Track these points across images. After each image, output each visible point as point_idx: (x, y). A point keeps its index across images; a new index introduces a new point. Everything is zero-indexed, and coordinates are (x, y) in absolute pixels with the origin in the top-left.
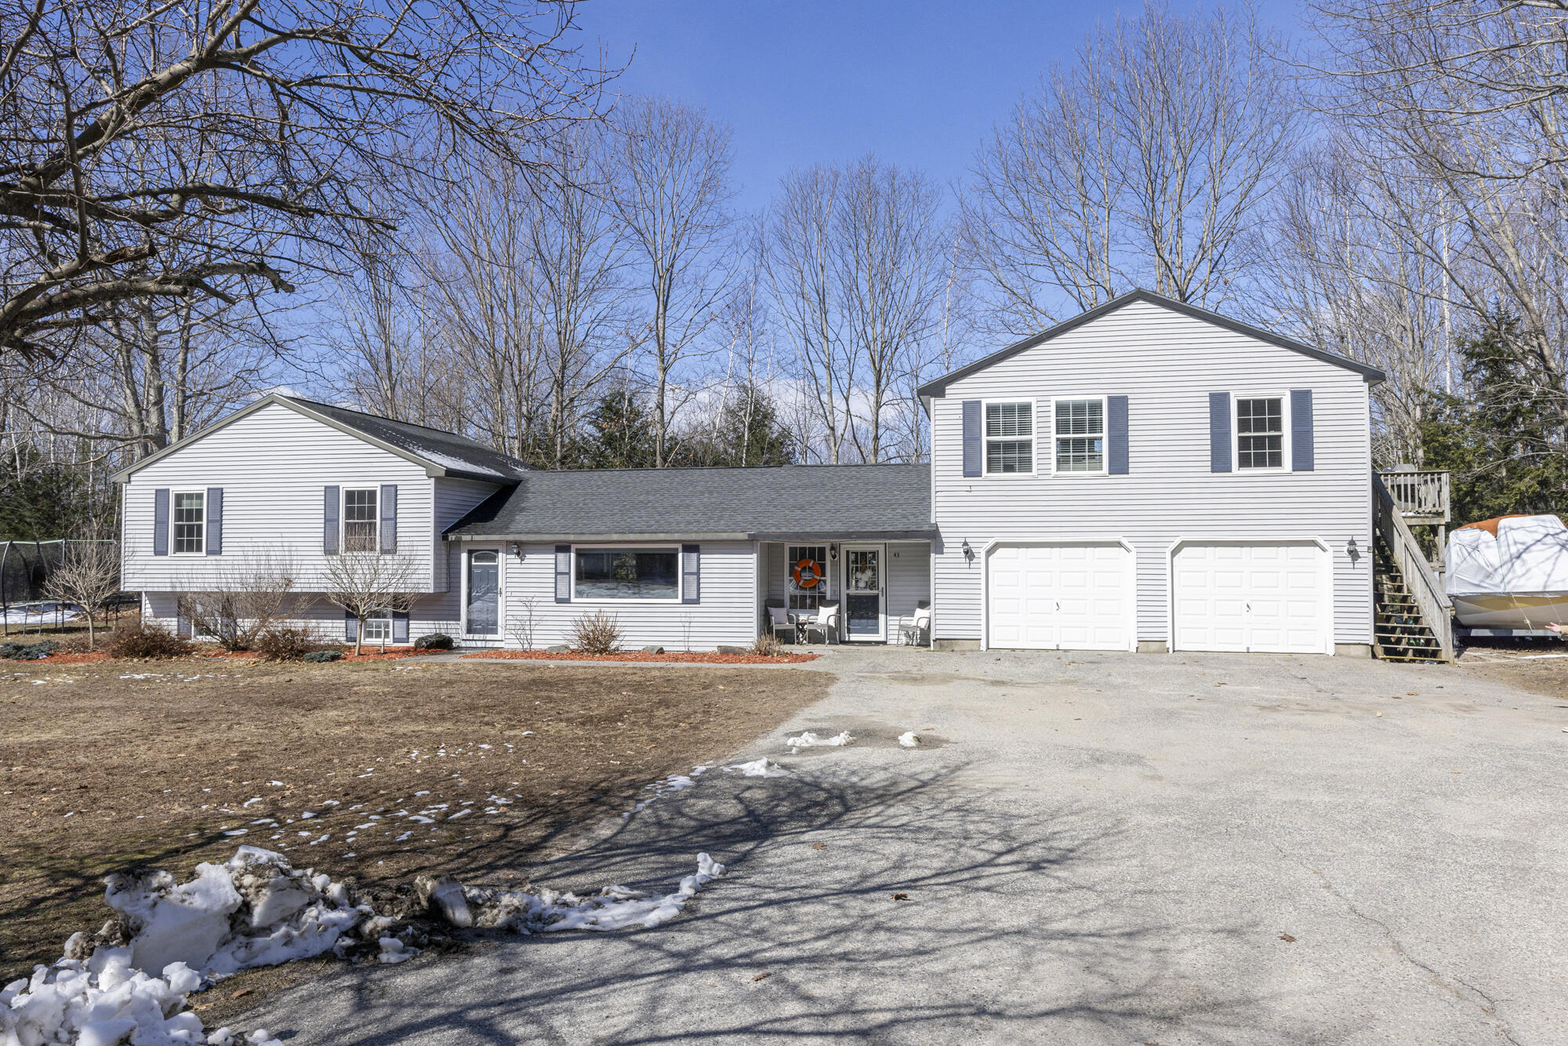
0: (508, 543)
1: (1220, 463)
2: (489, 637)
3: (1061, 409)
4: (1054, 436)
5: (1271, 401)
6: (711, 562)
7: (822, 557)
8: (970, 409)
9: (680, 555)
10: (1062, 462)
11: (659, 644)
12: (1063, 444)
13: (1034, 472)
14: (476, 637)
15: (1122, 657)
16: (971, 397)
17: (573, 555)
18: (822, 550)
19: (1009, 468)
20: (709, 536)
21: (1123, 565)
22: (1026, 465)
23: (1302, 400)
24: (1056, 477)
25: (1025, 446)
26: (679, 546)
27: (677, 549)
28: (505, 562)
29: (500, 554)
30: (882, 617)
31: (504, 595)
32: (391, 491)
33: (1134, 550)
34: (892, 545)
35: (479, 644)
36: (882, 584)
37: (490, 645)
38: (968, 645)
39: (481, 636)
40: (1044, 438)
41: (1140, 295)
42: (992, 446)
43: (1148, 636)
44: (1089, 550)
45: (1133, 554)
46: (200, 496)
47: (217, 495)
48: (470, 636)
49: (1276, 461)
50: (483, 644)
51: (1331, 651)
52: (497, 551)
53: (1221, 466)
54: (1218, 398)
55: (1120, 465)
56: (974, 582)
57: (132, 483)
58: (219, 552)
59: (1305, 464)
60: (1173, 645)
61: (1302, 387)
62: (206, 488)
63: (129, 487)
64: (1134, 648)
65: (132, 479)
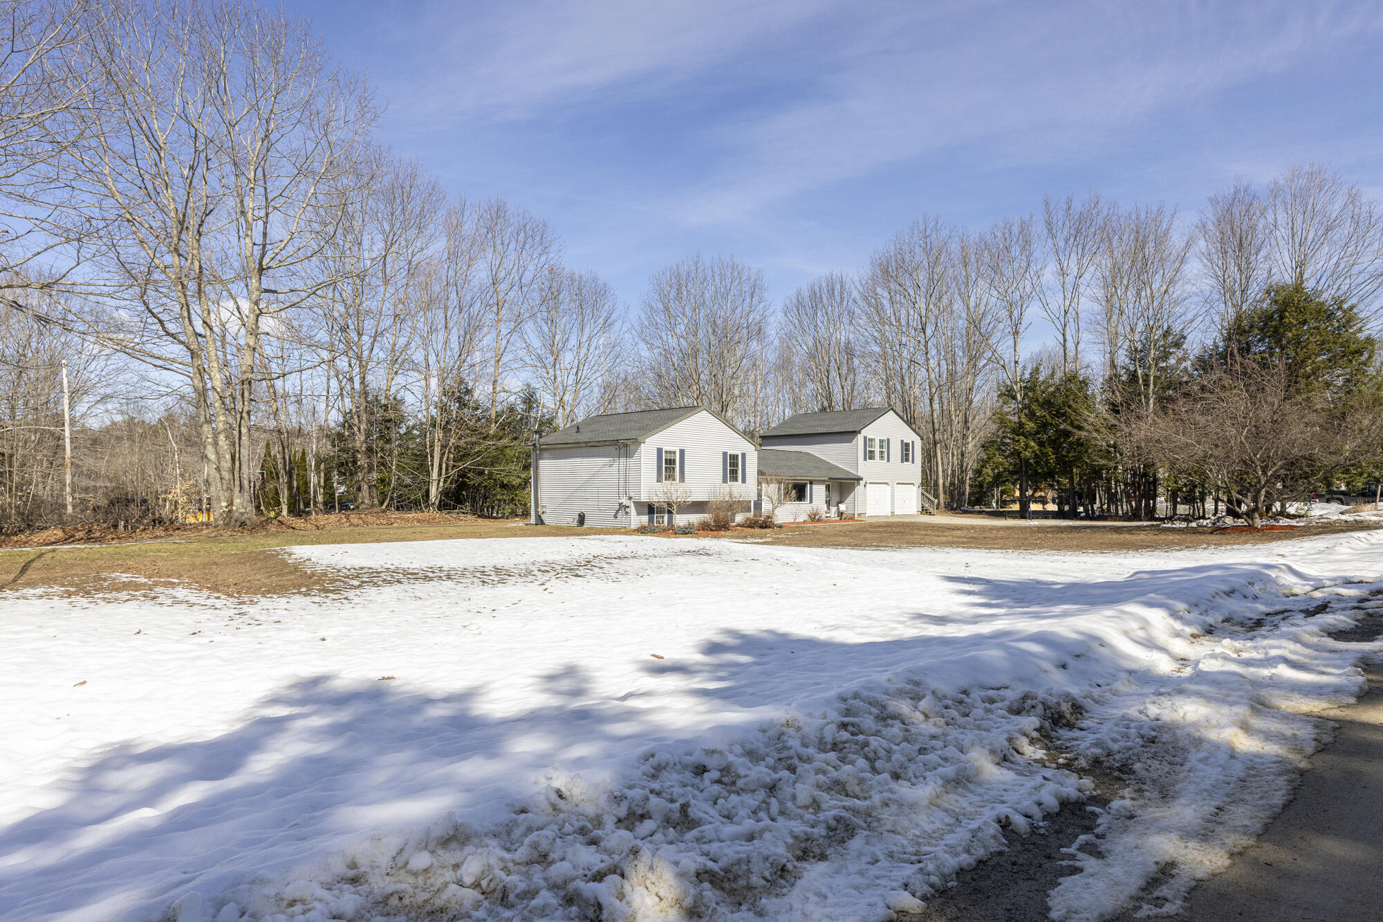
4: (879, 450)
5: (908, 443)
8: (865, 439)
9: (808, 486)
10: (880, 457)
13: (876, 460)
17: (782, 485)
19: (871, 459)
22: (874, 458)
23: (913, 443)
24: (879, 462)
25: (874, 452)
26: (808, 482)
42: (869, 451)
44: (883, 485)
46: (675, 453)
47: (682, 453)
53: (902, 462)
54: (902, 441)
55: (888, 461)
56: (865, 495)
57: (646, 443)
58: (683, 481)
59: (913, 462)
60: (895, 513)
61: (913, 440)
62: (678, 449)
63: (644, 446)
64: (890, 514)
65: (646, 441)
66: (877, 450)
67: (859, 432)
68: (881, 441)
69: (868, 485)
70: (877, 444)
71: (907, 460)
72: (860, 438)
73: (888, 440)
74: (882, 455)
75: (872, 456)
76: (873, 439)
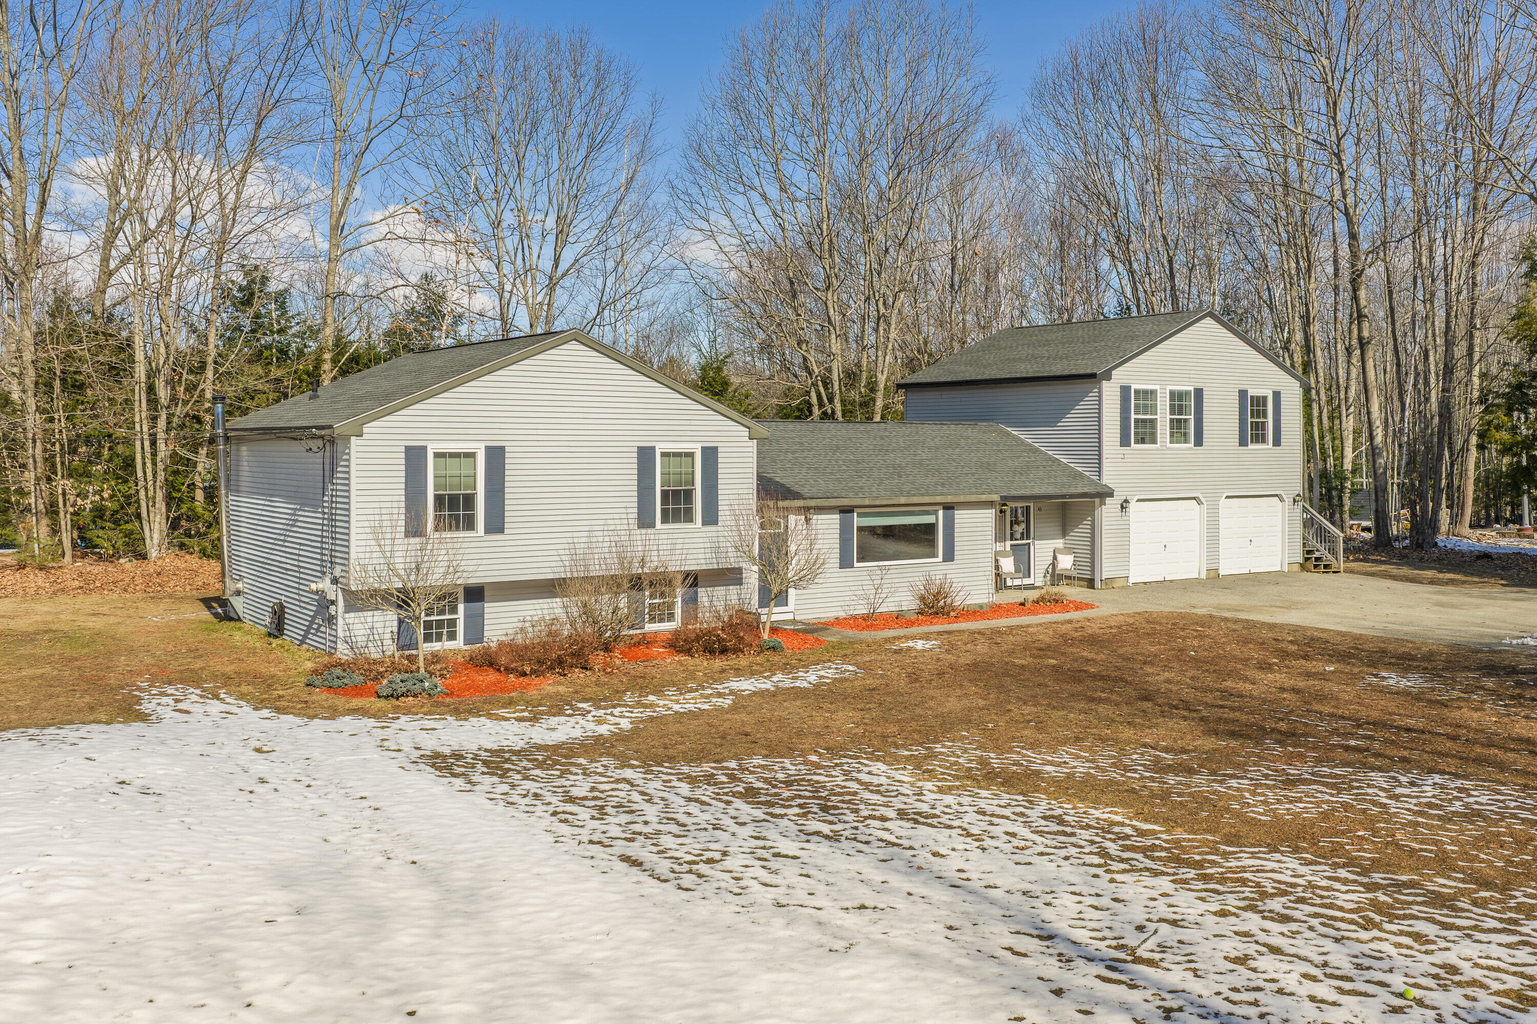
0: (797, 508)
3: (1172, 393)
4: (1168, 417)
5: (1264, 398)
6: (961, 519)
8: (1125, 392)
9: (940, 517)
10: (1172, 437)
12: (1172, 420)
13: (1158, 445)
16: (1125, 382)
17: (855, 519)
19: (1144, 441)
21: (1197, 515)
22: (1153, 439)
23: (1277, 396)
24: (1169, 449)
25: (1153, 423)
26: (941, 508)
27: (937, 511)
28: (794, 527)
30: (1032, 563)
32: (711, 456)
33: (1205, 504)
34: (1039, 505)
36: (1032, 535)
38: (1121, 582)
41: (1209, 313)
42: (1136, 421)
43: (1210, 567)
44: (1181, 503)
45: (1204, 507)
46: (471, 457)
47: (496, 457)
49: (1264, 440)
51: (1286, 570)
52: (786, 518)
53: (1243, 442)
54: (1243, 394)
55: (1199, 442)
56: (1125, 532)
57: (365, 436)
58: (501, 530)
59: (1277, 442)
60: (1222, 572)
61: (1277, 389)
62: (482, 446)
63: (360, 442)
64: (1204, 576)
65: (365, 430)
66: (1163, 417)
67: (1107, 376)
68: (1178, 399)
69: (1133, 506)
70: (1163, 405)
71: (1260, 438)
72: (1110, 391)
73: (1199, 393)
74: (1178, 428)
75: (1147, 431)
76: (1146, 392)
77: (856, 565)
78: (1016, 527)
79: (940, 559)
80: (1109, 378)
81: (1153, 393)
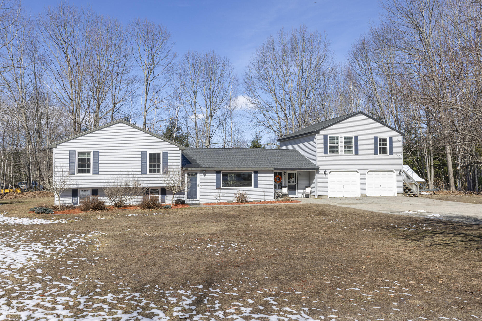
0: (201, 170)
1: (376, 153)
2: (194, 200)
3: (345, 138)
4: (343, 145)
5: (385, 139)
6: (261, 176)
7: (281, 175)
8: (325, 137)
9: (253, 174)
10: (345, 151)
11: (260, 199)
12: (345, 147)
13: (339, 154)
14: (190, 200)
15: (356, 198)
16: (325, 134)
17: (221, 174)
18: (281, 173)
19: (333, 152)
20: (261, 169)
21: (357, 176)
22: (337, 152)
23: (391, 139)
24: (344, 155)
25: (337, 147)
26: (253, 172)
27: (252, 173)
28: (199, 176)
29: (198, 174)
30: (297, 190)
31: (199, 186)
32: (166, 154)
33: (360, 173)
34: (299, 171)
35: (191, 202)
36: (297, 182)
37: (194, 202)
38: (325, 197)
39: (192, 200)
40: (341, 145)
41: (361, 112)
42: (330, 147)
43: (362, 193)
44: (350, 173)
45: (359, 174)
46: (89, 154)
47: (97, 154)
48: (188, 200)
49: (386, 153)
50: (192, 202)
51: (396, 195)
52: (197, 173)
54: (376, 138)
55: (357, 153)
56: (326, 181)
57: (58, 148)
58: (98, 173)
59: (391, 153)
60: (367, 195)
61: (391, 136)
62: (92, 151)
63: (56, 149)
64: (360, 196)
65: (58, 146)
68: (347, 140)
69: (329, 173)
70: (341, 141)
71: (384, 152)
72: (319, 137)
73: (356, 138)
74: (348, 149)
75: (334, 150)
76: (334, 138)
77: (221, 187)
78: (291, 179)
79: (253, 187)
80: (318, 133)
81: (337, 138)
